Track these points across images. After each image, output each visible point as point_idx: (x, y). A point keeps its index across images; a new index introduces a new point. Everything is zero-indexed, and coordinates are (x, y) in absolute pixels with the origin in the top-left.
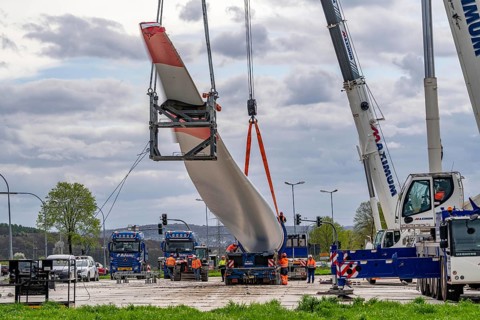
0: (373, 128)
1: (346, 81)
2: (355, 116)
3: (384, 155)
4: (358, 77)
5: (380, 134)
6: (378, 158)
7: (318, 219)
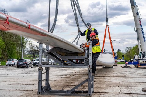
0: (140, 21)
1: (132, 6)
2: (134, 17)
3: (142, 29)
4: (136, 5)
5: (141, 23)
6: (141, 30)
7: (119, 50)
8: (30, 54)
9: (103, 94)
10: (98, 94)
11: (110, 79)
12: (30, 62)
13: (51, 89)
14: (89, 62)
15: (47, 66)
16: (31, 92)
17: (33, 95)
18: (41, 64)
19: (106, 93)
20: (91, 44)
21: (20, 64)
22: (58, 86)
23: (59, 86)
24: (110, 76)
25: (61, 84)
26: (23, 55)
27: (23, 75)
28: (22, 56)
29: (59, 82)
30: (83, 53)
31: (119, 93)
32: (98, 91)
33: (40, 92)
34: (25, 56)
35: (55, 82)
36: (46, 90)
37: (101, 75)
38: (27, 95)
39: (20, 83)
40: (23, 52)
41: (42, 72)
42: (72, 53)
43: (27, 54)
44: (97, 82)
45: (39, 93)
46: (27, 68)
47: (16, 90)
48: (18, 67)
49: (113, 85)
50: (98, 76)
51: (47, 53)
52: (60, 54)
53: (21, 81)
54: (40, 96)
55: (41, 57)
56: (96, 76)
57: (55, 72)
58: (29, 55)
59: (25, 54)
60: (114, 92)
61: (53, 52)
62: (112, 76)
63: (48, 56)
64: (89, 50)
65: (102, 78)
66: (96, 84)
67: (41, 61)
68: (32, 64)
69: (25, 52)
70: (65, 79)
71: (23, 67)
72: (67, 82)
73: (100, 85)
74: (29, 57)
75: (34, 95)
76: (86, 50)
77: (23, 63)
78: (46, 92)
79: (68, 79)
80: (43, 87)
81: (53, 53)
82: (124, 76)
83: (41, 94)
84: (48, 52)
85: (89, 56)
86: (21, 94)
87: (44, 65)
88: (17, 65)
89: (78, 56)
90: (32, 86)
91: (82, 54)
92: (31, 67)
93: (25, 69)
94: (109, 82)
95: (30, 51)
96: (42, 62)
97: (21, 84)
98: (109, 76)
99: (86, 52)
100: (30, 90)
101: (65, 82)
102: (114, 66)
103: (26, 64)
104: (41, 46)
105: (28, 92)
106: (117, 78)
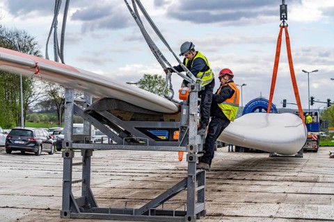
7: (329, 101)
8: (47, 112)
9: (229, 218)
10: (216, 218)
11: (268, 186)
12: (45, 138)
13: (96, 206)
14: (190, 137)
15: (87, 146)
16: (44, 213)
17: (48, 218)
18: (69, 140)
19: (236, 216)
20: (196, 91)
21: (16, 142)
22: (117, 201)
23: (120, 200)
24: (273, 178)
25: (126, 196)
26: (25, 115)
27: (24, 173)
28: (23, 119)
29: (124, 190)
30: (176, 113)
31: (271, 217)
32: (219, 212)
33: (67, 211)
34: (33, 117)
35: (112, 190)
36: (84, 207)
37: (249, 176)
38: (34, 217)
39: (16, 192)
40: (26, 106)
41: (74, 162)
42: (149, 113)
43: (39, 112)
44: (225, 194)
45: (66, 214)
46: (37, 154)
47: (7, 207)
48: (9, 152)
49: (266, 200)
50: (238, 178)
51: (86, 112)
52: (118, 117)
53: (20, 189)
54: (66, 219)
55: (70, 123)
56: (231, 179)
57: (117, 168)
58: (44, 116)
59: (31, 112)
60: (259, 215)
61: (101, 111)
62: (278, 178)
63: (89, 120)
64: (190, 105)
65: (249, 182)
66: (223, 196)
67: (70, 133)
68: (51, 143)
69: (32, 105)
70: (139, 185)
71: (24, 152)
72: (145, 191)
73: (230, 200)
74: (45, 121)
75: (50, 218)
76: (183, 106)
77: (24, 140)
78: (81, 212)
79: (149, 185)
80: (76, 200)
81: (101, 114)
82: (313, 179)
83: (68, 215)
84: (89, 110)
85: (191, 123)
86: (20, 215)
87: (77, 142)
88: (7, 145)
89: (162, 120)
90: (48, 199)
91: (172, 117)
92: (50, 153)
93: (29, 157)
94: (258, 194)
95: (49, 102)
96: (72, 136)
97: (18, 194)
98: (270, 178)
99: (184, 112)
100: (43, 208)
101: (139, 191)
102: (305, 150)
103: (35, 142)
104: (70, 95)
105: (36, 213)
106: (290, 183)
